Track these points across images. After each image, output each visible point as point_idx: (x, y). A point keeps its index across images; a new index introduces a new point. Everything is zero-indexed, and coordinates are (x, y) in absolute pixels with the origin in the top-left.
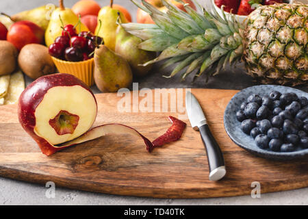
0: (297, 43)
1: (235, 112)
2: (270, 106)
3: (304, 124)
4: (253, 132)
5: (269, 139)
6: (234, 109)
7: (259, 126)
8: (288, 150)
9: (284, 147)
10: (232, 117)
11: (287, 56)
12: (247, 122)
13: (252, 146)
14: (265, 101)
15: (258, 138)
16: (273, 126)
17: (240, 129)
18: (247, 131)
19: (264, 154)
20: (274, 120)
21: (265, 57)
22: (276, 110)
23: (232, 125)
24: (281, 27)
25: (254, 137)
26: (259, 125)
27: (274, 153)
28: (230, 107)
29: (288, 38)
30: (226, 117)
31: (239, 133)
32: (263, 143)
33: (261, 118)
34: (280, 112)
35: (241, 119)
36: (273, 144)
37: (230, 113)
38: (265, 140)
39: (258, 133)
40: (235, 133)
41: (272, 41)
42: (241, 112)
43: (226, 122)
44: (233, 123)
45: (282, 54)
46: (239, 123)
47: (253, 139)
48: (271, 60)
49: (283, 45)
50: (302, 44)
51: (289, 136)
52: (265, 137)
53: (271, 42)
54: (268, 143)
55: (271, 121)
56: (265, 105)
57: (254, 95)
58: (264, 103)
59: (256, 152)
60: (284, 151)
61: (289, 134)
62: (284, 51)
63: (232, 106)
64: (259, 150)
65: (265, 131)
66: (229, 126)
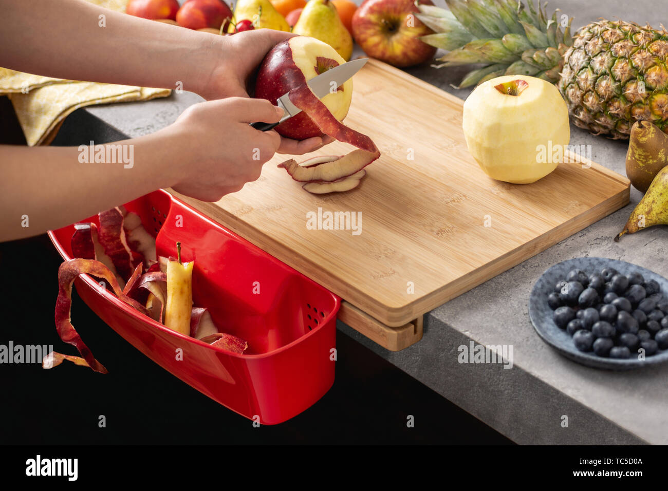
0: (613, 77)
1: (547, 294)
2: (601, 289)
3: (648, 320)
4: (571, 325)
5: (595, 338)
6: (545, 290)
7: (580, 318)
8: (620, 357)
9: (615, 350)
10: (541, 302)
11: (597, 93)
12: (563, 311)
13: (568, 346)
14: (594, 280)
15: (578, 335)
16: (602, 318)
17: (551, 321)
18: (562, 324)
19: (584, 359)
20: (604, 309)
21: (572, 87)
22: (608, 296)
23: (541, 314)
24: (601, 52)
25: (572, 333)
26: (582, 315)
27: (599, 359)
28: (539, 286)
29: (604, 69)
30: (531, 300)
31: (551, 327)
32: (584, 343)
33: (585, 306)
34: (614, 299)
35: (554, 306)
36: (599, 345)
37: (539, 295)
38: (588, 339)
39: (578, 328)
40: (544, 325)
41: (584, 67)
42: (557, 295)
43: (532, 309)
44: (542, 311)
45: (591, 88)
46: (551, 311)
47: (569, 337)
48: (578, 93)
49: (595, 76)
50: (619, 81)
51: (624, 337)
52: (588, 335)
53: (582, 69)
54: (593, 343)
55: (599, 310)
56: (592, 287)
57: (577, 270)
58: (591, 284)
59: (573, 355)
60: (614, 357)
61: (623, 332)
62: (594, 84)
63: (543, 286)
64: (577, 352)
65: (588, 326)
66: (537, 314)
